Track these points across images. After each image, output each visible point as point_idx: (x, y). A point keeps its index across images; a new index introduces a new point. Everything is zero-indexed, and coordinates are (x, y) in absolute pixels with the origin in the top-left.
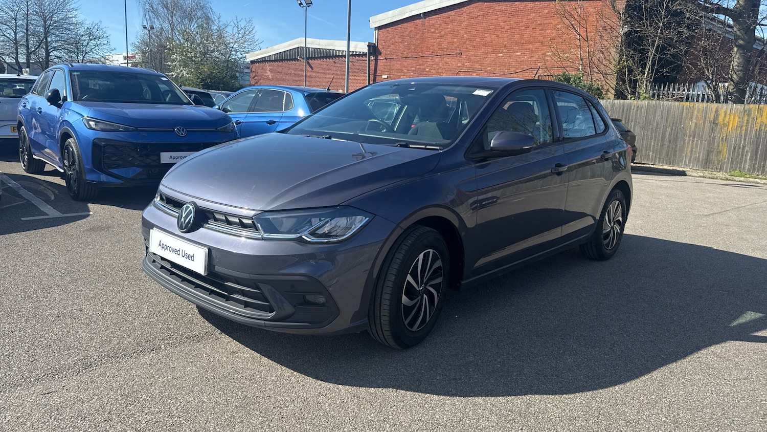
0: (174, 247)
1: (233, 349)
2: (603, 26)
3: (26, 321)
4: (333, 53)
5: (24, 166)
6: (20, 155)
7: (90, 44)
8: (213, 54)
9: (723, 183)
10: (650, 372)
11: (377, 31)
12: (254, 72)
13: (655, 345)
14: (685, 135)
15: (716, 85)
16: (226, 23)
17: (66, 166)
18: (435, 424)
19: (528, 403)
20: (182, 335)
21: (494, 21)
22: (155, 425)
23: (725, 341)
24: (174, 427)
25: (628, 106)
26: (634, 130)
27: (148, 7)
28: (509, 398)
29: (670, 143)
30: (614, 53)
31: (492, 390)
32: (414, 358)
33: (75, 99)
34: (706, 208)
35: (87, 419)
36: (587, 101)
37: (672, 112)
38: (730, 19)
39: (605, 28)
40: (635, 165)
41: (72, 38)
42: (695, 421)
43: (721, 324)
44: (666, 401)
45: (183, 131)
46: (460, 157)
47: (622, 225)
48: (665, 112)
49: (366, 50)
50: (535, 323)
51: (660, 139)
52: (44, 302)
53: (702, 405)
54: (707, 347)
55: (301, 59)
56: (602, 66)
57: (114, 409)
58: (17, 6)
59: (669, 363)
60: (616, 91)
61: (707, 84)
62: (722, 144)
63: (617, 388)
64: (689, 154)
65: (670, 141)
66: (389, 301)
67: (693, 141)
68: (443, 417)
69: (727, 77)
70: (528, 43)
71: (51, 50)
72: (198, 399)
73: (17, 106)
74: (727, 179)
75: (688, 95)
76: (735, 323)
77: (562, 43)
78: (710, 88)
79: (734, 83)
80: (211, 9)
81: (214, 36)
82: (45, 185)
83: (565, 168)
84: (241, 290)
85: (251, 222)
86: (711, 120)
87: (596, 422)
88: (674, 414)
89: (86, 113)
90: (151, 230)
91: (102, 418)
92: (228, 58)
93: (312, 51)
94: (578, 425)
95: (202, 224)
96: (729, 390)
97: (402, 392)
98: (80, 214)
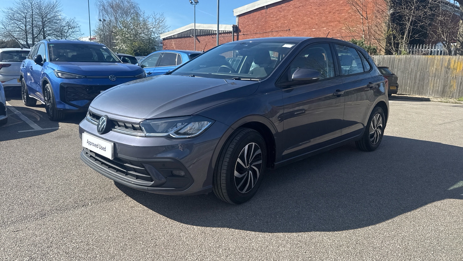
0: (95, 143)
1: (132, 205)
2: (377, 10)
3: (11, 190)
4: (212, 32)
5: (25, 102)
6: (22, 95)
7: (69, 31)
8: (141, 35)
9: (453, 105)
10: (392, 218)
11: (238, 18)
12: (165, 45)
13: (398, 201)
14: (429, 76)
15: (449, 44)
16: (148, 16)
17: (46, 100)
18: (250, 249)
19: (311, 237)
20: (102, 197)
21: (309, 9)
22: (78, 249)
23: (444, 199)
24: (89, 251)
25: (393, 59)
26: (397, 73)
27: (101, 8)
28: (300, 234)
29: (420, 81)
30: (384, 26)
31: (290, 229)
32: (243, 210)
33: (51, 60)
34: (441, 120)
35: (37, 246)
36: (359, 52)
37: (420, 62)
38: (458, 3)
39: (378, 11)
40: (398, 95)
41: (58, 28)
42: (419, 247)
43: (443, 188)
44: (401, 236)
45: (114, 78)
46: (272, 85)
47: (383, 129)
48: (416, 62)
49: (231, 29)
50: (322, 189)
51: (414, 79)
52: (23, 179)
53: (424, 238)
54: (431, 202)
55: (192, 36)
56: (377, 35)
57: (55, 240)
58: (26, 10)
59: (405, 212)
60: (386, 50)
61: (443, 44)
62: (453, 81)
63: (370, 227)
64: (432, 88)
65: (420, 80)
66: (225, 174)
67: (434, 80)
68: (256, 245)
69: (456, 39)
70: (330, 22)
71: (47, 36)
72: (106, 234)
73: (20, 67)
74: (456, 103)
75: (431, 51)
76: (452, 188)
77: (352, 21)
78: (445, 46)
79: (460, 42)
80: (139, 8)
81: (141, 24)
82: (36, 112)
83: (342, 93)
84: (134, 168)
85: (139, 126)
86: (446, 66)
87: (354, 248)
88: (406, 243)
89: (56, 68)
90: (83, 134)
91: (47, 246)
92: (150, 37)
93: (199, 31)
94: (342, 250)
95: (111, 128)
96: (443, 228)
97: (233, 230)
98: (53, 128)
